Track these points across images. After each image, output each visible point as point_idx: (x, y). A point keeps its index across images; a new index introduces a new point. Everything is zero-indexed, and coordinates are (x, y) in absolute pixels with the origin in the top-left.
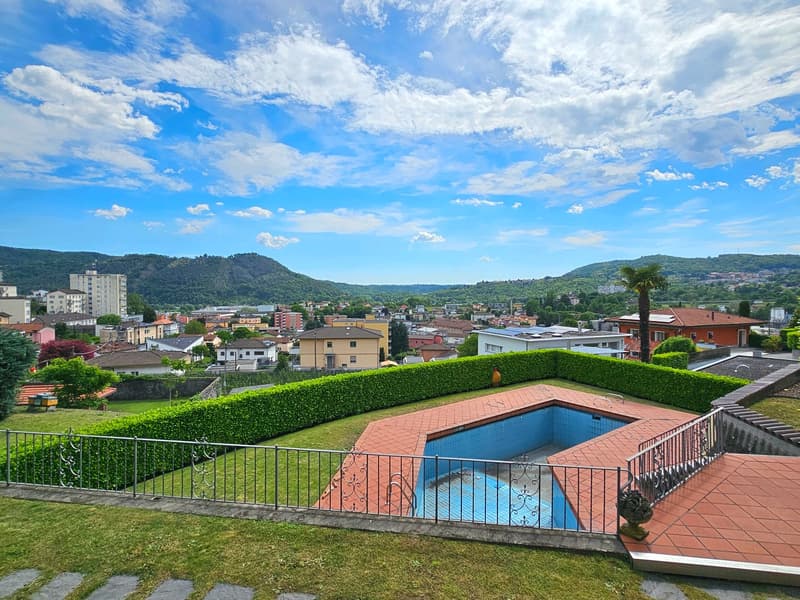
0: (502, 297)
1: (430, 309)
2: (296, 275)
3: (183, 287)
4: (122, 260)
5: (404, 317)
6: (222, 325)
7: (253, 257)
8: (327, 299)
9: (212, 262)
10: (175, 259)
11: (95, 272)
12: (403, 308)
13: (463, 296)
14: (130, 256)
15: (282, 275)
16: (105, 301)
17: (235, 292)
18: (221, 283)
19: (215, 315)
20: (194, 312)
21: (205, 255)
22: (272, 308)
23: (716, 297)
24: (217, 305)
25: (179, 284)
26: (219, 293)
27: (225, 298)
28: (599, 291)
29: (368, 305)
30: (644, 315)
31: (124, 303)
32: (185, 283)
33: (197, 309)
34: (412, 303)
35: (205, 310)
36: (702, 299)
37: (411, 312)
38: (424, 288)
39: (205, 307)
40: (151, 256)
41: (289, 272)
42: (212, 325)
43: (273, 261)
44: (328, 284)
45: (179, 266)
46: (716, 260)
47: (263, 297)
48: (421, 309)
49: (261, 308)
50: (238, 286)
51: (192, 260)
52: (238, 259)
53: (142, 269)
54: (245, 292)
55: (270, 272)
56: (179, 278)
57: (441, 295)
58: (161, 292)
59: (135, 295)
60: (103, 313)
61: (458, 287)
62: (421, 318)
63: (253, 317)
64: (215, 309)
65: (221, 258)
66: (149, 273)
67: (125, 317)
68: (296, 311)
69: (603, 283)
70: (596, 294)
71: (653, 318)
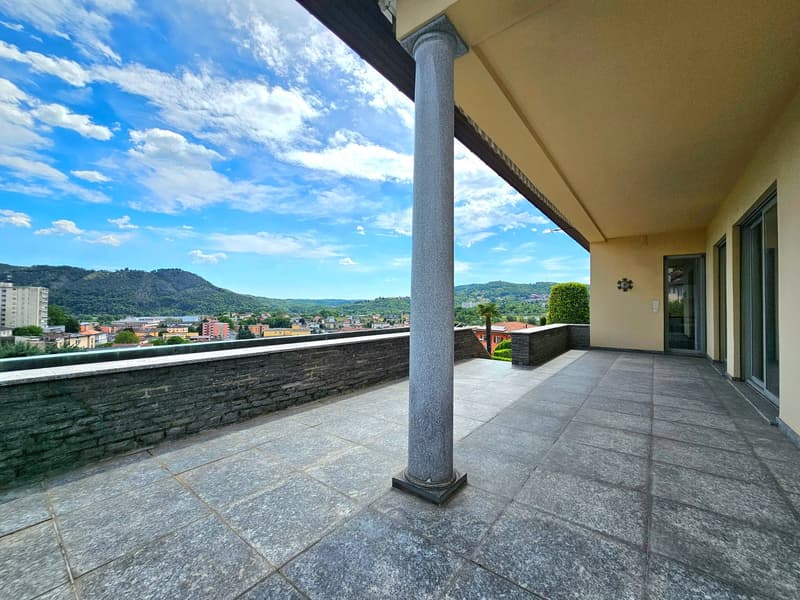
0: (395, 310)
1: (338, 319)
2: (220, 290)
3: (101, 298)
4: (29, 270)
5: (318, 326)
6: (152, 334)
7: (177, 272)
8: (249, 311)
9: (136, 276)
10: (93, 271)
11: (10, 285)
12: (317, 318)
13: (364, 309)
14: (39, 266)
15: (206, 289)
16: (22, 313)
17: (158, 304)
18: (142, 295)
19: (141, 325)
20: (113, 322)
21: (127, 269)
22: (196, 318)
23: (535, 311)
24: (139, 316)
25: (97, 295)
26: (141, 305)
27: (147, 309)
28: (463, 306)
29: (287, 316)
30: (489, 325)
31: (46, 315)
32: (103, 295)
33: (117, 319)
34: (324, 314)
35: (126, 320)
36: (526, 312)
37: (323, 322)
38: (333, 302)
39: (125, 317)
40: (65, 268)
41: (213, 287)
42: (142, 334)
43: (197, 277)
44: (250, 298)
45: (97, 278)
46: (534, 286)
47: (186, 309)
48: (332, 319)
49: (185, 319)
50: (161, 298)
51: (111, 273)
52: (161, 274)
53: (53, 280)
54: (168, 303)
55: (194, 286)
56: (97, 290)
57: (347, 308)
58: (75, 303)
59: (55, 306)
60: (19, 325)
61: (360, 302)
62: (332, 326)
63: (180, 327)
64: (137, 319)
65: (143, 272)
66: (62, 284)
67: (46, 329)
68: (223, 321)
69: (465, 301)
70: (460, 308)
71: (494, 328)
